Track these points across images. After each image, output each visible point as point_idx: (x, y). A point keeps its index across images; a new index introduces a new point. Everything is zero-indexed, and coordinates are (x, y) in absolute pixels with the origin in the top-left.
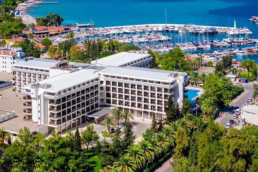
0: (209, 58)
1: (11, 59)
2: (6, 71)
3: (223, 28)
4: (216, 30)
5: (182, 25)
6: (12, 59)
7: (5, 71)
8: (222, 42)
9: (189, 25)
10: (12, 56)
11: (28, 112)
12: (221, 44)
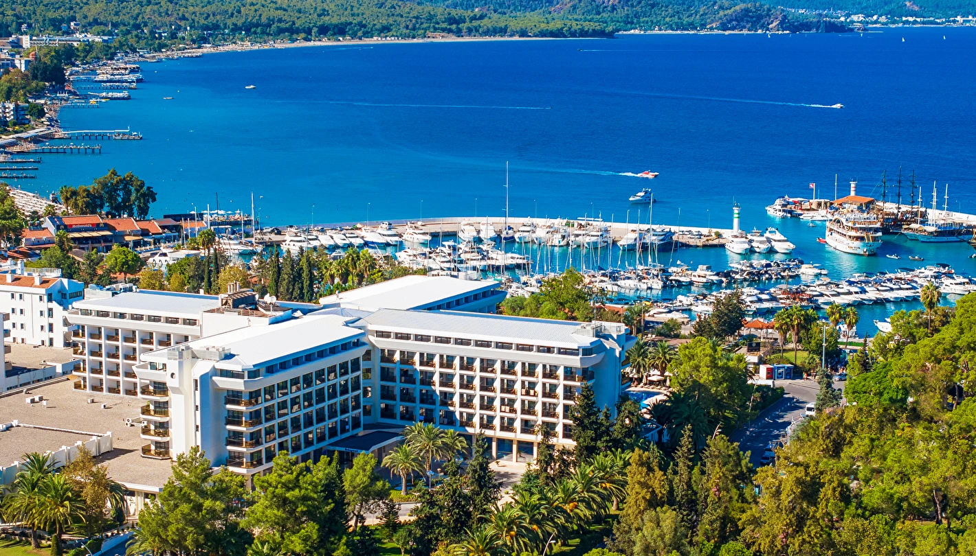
0: (664, 315)
1: (41, 299)
2: (23, 340)
3: (694, 230)
4: (675, 238)
5: (558, 222)
6: (45, 298)
7: (19, 341)
8: (698, 270)
9: (580, 222)
10: (43, 291)
11: (158, 434)
12: (695, 276)
